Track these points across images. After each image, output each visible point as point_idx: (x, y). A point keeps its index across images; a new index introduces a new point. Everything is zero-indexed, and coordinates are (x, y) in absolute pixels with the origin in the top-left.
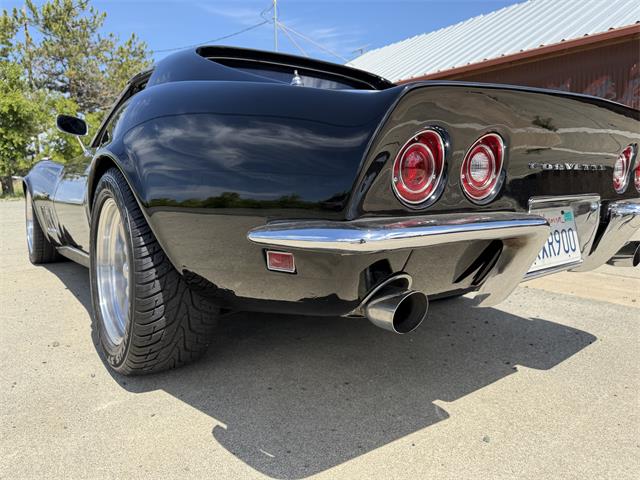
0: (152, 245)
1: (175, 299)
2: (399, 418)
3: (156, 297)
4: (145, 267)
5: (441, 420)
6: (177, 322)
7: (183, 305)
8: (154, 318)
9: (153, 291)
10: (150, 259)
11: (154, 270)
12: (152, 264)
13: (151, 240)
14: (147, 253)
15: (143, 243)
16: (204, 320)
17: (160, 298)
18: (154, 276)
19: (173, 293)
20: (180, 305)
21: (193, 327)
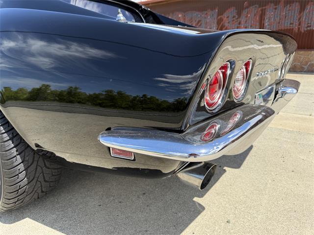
0: (11, 132)
1: (33, 165)
2: (180, 215)
3: (19, 167)
4: (7, 148)
5: (202, 212)
6: (36, 179)
7: (39, 168)
8: (19, 180)
9: (15, 164)
10: (10, 142)
11: (15, 149)
12: (13, 145)
13: (10, 128)
14: (8, 138)
15: (4, 131)
16: (54, 174)
17: (22, 167)
18: (15, 153)
19: (30, 161)
20: (36, 169)
21: (47, 179)
